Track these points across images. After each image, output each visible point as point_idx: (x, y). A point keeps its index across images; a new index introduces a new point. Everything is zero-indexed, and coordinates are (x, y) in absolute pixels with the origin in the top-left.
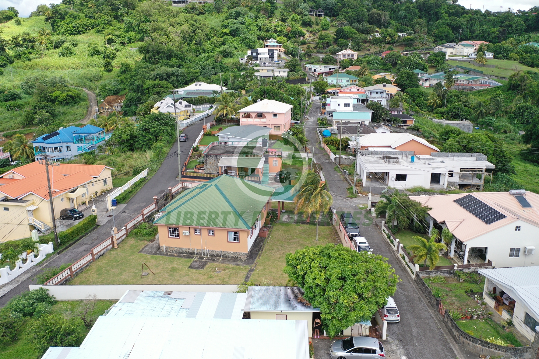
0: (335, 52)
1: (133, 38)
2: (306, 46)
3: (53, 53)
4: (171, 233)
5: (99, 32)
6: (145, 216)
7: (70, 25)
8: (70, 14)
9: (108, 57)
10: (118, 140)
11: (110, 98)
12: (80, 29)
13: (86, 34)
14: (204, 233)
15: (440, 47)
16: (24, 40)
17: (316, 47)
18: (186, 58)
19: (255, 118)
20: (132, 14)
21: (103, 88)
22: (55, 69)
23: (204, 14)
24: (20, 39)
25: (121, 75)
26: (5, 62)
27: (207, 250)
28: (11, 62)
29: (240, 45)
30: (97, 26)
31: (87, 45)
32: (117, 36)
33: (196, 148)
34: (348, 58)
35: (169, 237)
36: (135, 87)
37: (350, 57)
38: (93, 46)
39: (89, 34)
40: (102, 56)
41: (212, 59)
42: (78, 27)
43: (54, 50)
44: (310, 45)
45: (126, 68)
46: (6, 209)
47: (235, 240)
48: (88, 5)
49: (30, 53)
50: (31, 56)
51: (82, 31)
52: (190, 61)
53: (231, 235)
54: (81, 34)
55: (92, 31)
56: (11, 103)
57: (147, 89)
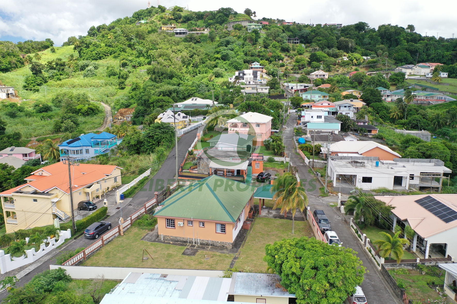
0: (309, 73)
1: (142, 62)
2: (284, 68)
3: (79, 74)
4: (168, 224)
5: (115, 57)
6: (147, 209)
7: (93, 52)
8: (93, 43)
9: (122, 77)
10: (127, 145)
11: (123, 110)
12: (101, 55)
13: (105, 59)
14: (196, 224)
15: (400, 68)
16: (57, 64)
17: (293, 68)
18: (184, 78)
19: (241, 127)
20: (142, 43)
21: (117, 102)
22: (80, 87)
23: (200, 43)
24: (54, 63)
25: (132, 91)
26: (41, 82)
27: (198, 240)
28: (46, 82)
29: (229, 67)
30: (114, 53)
31: (106, 68)
32: (130, 61)
33: (191, 152)
34: (320, 77)
35: (166, 228)
36: (143, 102)
37: (322, 77)
38: (110, 69)
39: (108, 59)
40: (117, 76)
41: (206, 79)
42: (99, 54)
43: (80, 72)
44: (288, 67)
45: (136, 86)
46: (35, 200)
47: (222, 231)
48: (108, 36)
49: (61, 75)
50: (62, 77)
51: (102, 57)
52: (188, 80)
53: (219, 227)
54: (101, 59)
55: (110, 57)
56: (44, 114)
57: (152, 103)
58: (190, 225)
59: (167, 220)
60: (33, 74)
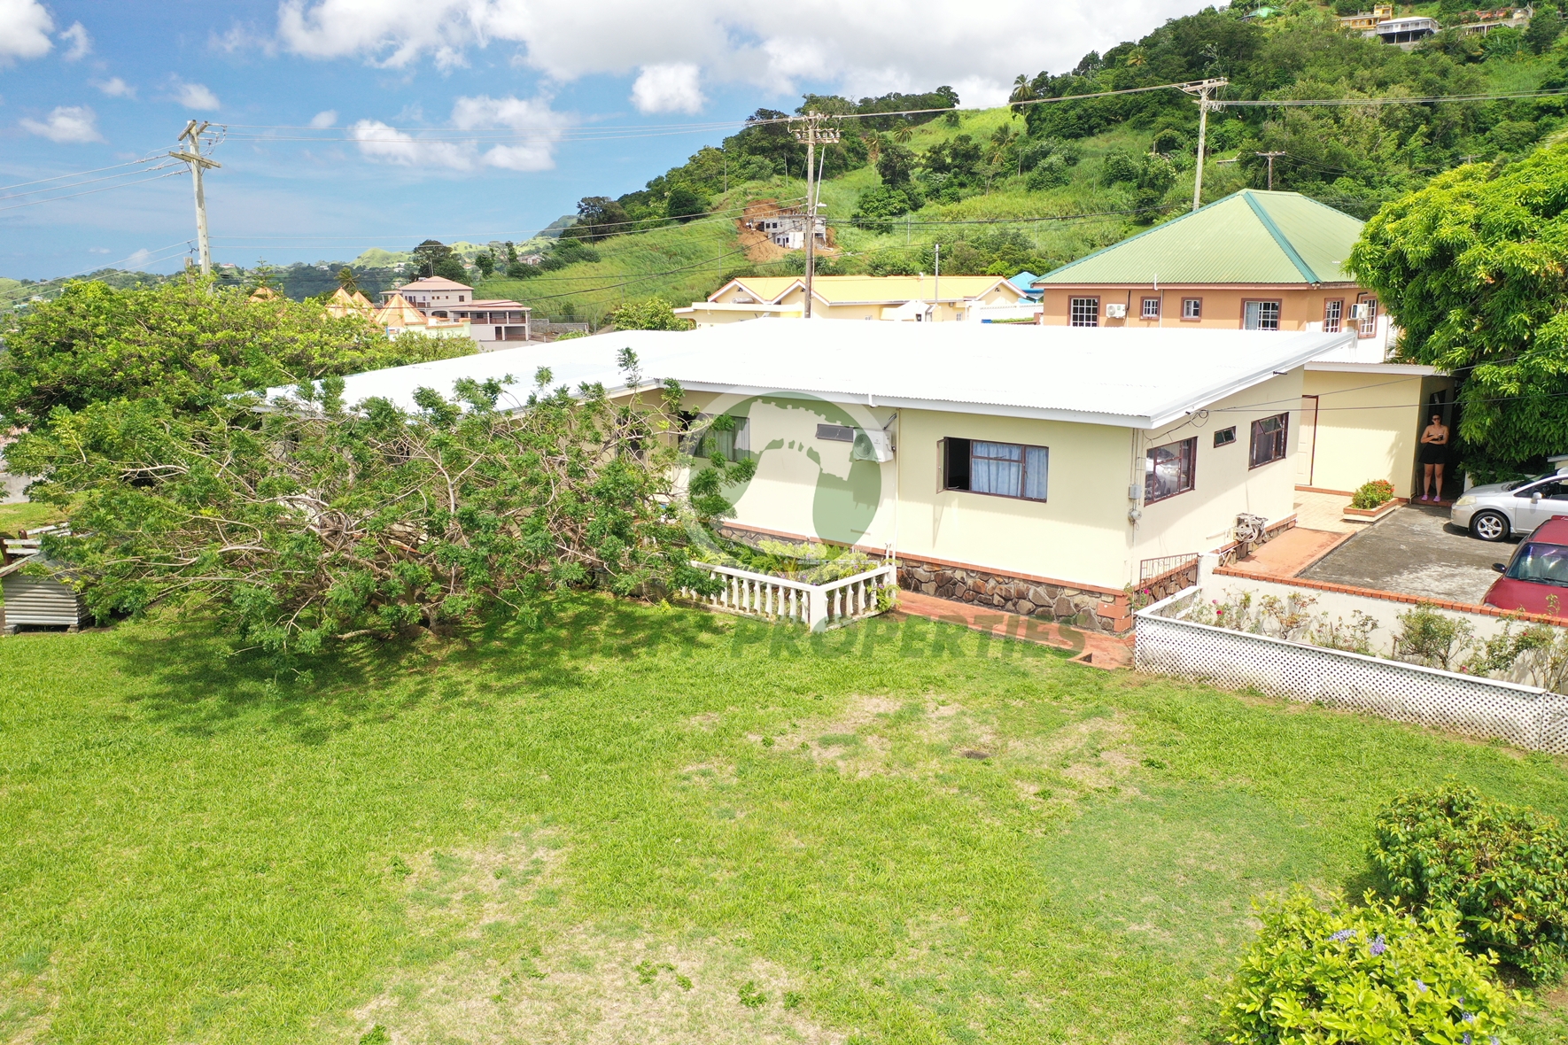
1: (1232, 135)
3: (1016, 182)
5: (1141, 126)
7: (1072, 113)
8: (1075, 84)
9: (1152, 185)
12: (1094, 121)
13: (1107, 135)
16: (955, 154)
18: (1385, 178)
20: (1243, 70)
22: (1011, 218)
23: (1483, 61)
24: (946, 152)
26: (902, 205)
28: (916, 206)
30: (1140, 111)
31: (1103, 158)
32: (1188, 132)
38: (1115, 158)
39: (1114, 133)
40: (1134, 183)
42: (1090, 116)
43: (1019, 177)
48: (1126, 60)
49: (962, 185)
50: (962, 192)
51: (1099, 125)
52: (1400, 187)
54: (1093, 135)
55: (1125, 126)
58: (1151, 315)
59: (1076, 302)
60: (884, 182)
